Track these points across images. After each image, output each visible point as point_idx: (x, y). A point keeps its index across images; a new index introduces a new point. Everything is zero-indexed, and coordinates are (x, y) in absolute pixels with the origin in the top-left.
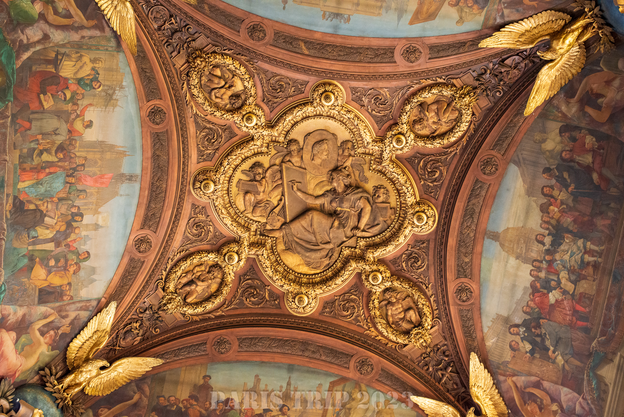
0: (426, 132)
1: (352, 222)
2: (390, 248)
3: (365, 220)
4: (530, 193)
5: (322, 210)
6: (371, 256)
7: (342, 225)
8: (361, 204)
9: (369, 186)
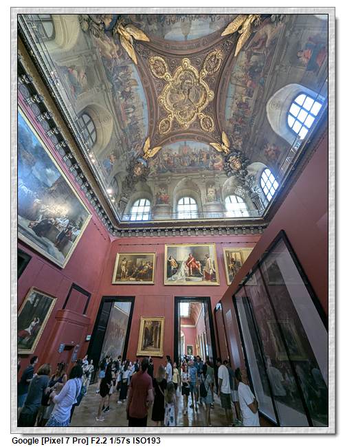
0: (163, 69)
1: (190, 85)
2: (195, 72)
3: (189, 81)
4: (171, 30)
5: (188, 94)
6: (198, 77)
7: (191, 88)
8: (185, 84)
9: (181, 82)
